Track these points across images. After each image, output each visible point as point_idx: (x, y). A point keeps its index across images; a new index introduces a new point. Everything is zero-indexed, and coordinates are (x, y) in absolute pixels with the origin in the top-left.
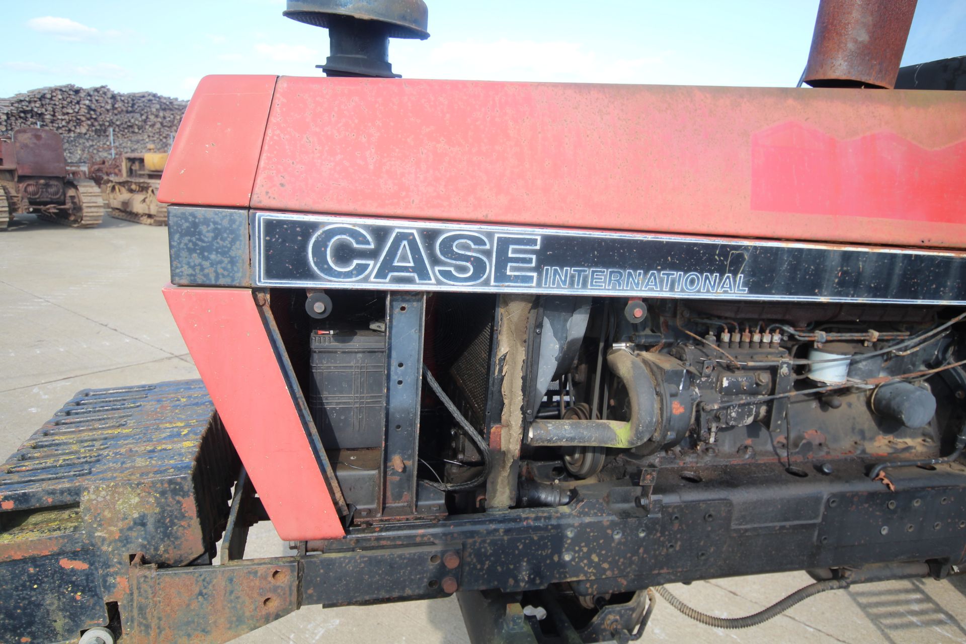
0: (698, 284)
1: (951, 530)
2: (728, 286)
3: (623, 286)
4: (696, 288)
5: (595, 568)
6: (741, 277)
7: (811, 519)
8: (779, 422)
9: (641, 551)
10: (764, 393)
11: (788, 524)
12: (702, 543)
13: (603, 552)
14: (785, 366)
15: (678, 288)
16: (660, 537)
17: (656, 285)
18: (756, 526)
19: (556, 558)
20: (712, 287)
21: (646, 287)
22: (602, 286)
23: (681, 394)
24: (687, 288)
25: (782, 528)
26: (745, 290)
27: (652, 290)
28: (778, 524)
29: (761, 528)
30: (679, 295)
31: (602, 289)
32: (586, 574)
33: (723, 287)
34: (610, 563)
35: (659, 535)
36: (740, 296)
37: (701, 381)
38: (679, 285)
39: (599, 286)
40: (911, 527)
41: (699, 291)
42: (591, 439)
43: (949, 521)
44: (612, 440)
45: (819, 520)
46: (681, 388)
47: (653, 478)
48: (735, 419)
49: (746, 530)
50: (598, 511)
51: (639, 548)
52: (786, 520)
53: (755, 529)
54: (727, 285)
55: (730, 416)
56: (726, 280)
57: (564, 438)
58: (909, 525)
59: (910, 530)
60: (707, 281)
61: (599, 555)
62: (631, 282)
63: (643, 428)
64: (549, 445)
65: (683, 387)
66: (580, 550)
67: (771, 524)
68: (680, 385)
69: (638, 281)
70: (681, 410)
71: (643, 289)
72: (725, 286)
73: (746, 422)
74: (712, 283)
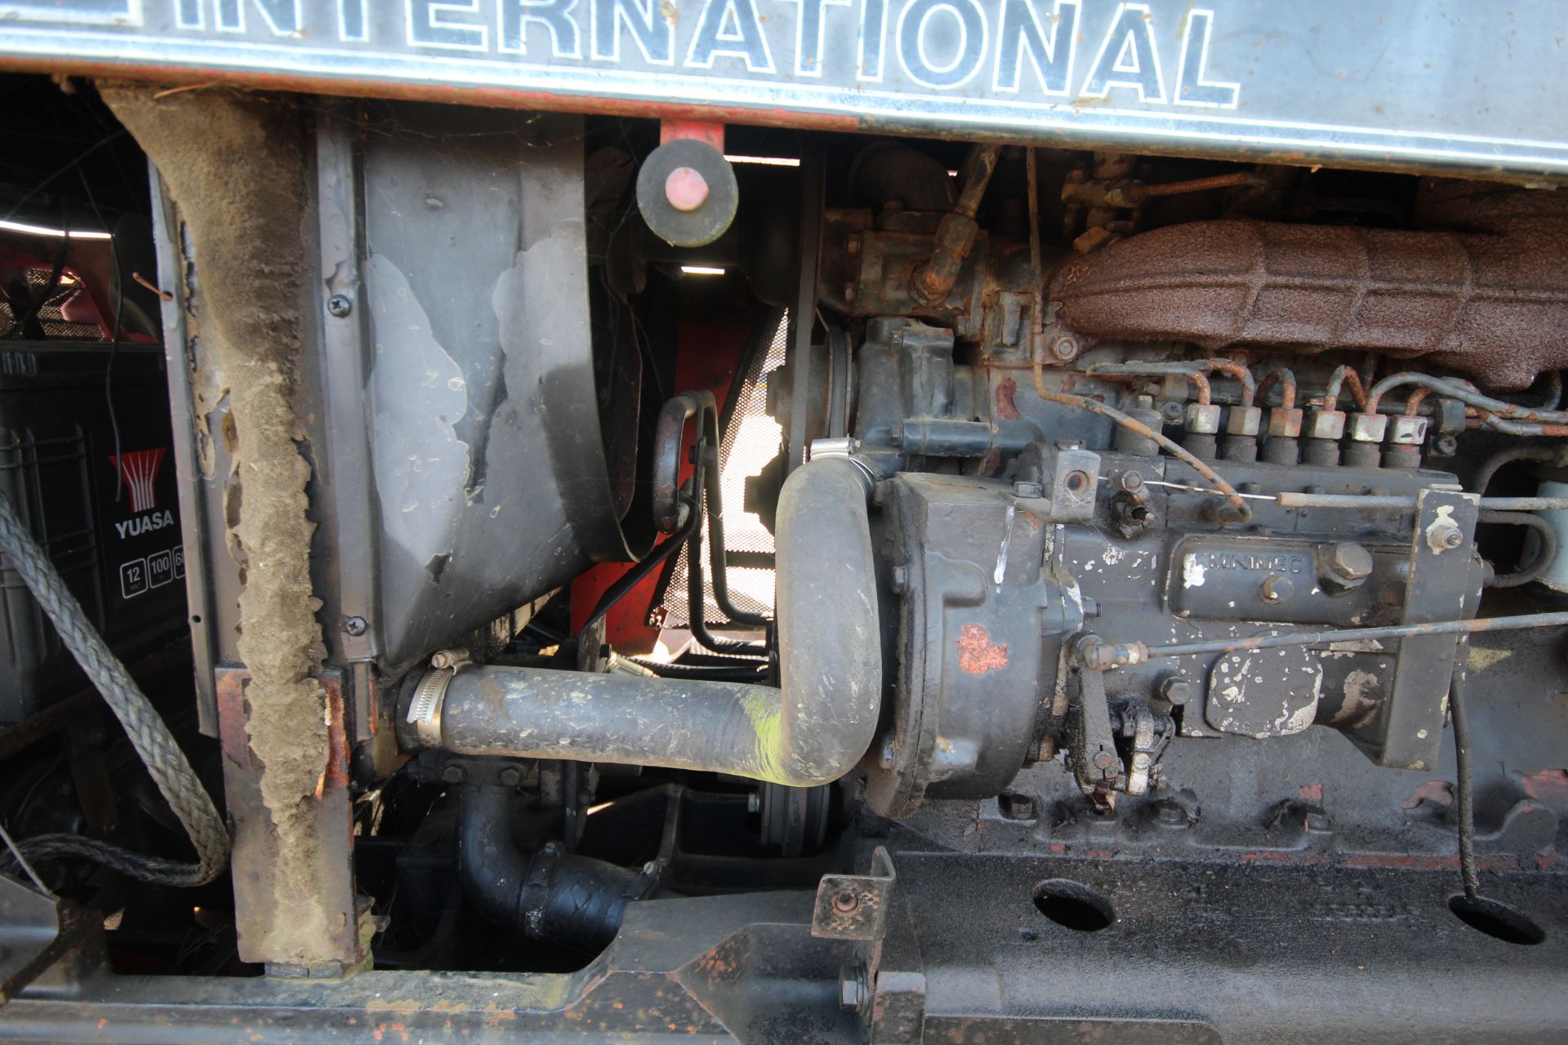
0: (973, 50)
2: (1136, 69)
3: (586, 46)
4: (965, 67)
6: (1199, 22)
8: (1422, 735)
10: (1356, 620)
14: (1444, 511)
15: (869, 69)
17: (751, 43)
20: (1047, 69)
21: (702, 53)
22: (475, 38)
23: (999, 600)
24: (919, 71)
26: (1223, 96)
27: (734, 69)
30: (882, 102)
31: (479, 56)
33: (1105, 71)
36: (1200, 126)
37: (1100, 563)
38: (872, 47)
39: (463, 37)
41: (980, 90)
42: (665, 746)
44: (743, 755)
46: (999, 575)
47: (868, 915)
48: (1239, 709)
50: (666, 1012)
54: (1127, 62)
55: (1221, 698)
56: (1120, 33)
57: (560, 736)
60: (1023, 39)
62: (623, 26)
63: (810, 715)
64: (510, 752)
65: (1006, 574)
68: (993, 568)
69: (658, 18)
70: (994, 660)
71: (689, 63)
72: (1118, 67)
73: (1284, 725)
74: (1050, 50)
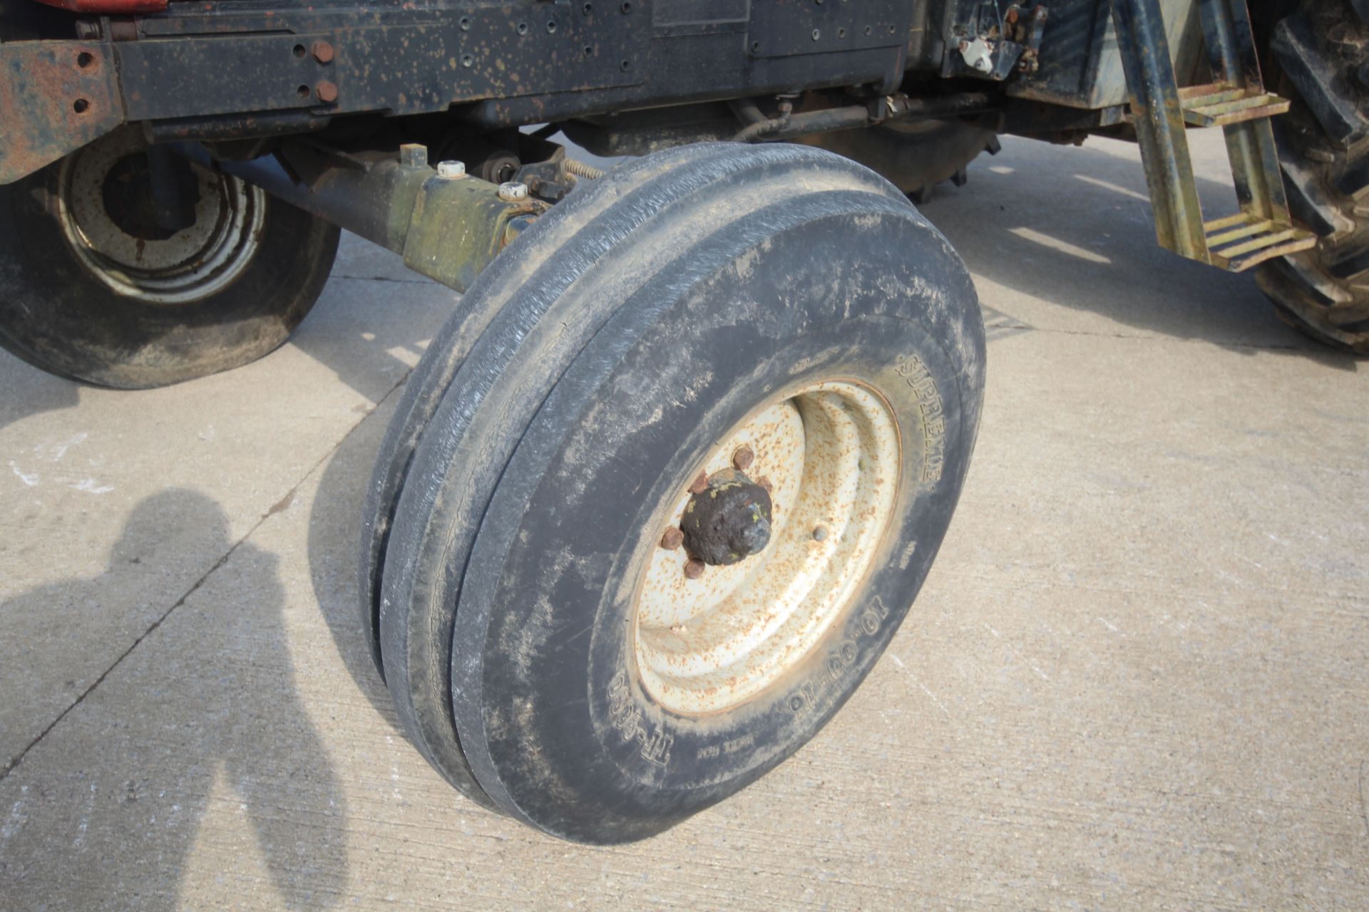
1: (881, 37)
5: (503, 80)
7: (739, 17)
9: (554, 56)
11: (714, 22)
12: (623, 47)
13: (510, 56)
16: (573, 35)
18: (680, 23)
19: (453, 63)
25: (709, 27)
28: (704, 23)
29: (685, 27)
32: (493, 88)
34: (520, 74)
35: (571, 32)
40: (842, 31)
43: (879, 24)
45: (747, 19)
49: (670, 30)
51: (551, 53)
52: (712, 17)
53: (679, 28)
58: (840, 29)
59: (842, 36)
61: (505, 61)
66: (481, 53)
67: (695, 22)
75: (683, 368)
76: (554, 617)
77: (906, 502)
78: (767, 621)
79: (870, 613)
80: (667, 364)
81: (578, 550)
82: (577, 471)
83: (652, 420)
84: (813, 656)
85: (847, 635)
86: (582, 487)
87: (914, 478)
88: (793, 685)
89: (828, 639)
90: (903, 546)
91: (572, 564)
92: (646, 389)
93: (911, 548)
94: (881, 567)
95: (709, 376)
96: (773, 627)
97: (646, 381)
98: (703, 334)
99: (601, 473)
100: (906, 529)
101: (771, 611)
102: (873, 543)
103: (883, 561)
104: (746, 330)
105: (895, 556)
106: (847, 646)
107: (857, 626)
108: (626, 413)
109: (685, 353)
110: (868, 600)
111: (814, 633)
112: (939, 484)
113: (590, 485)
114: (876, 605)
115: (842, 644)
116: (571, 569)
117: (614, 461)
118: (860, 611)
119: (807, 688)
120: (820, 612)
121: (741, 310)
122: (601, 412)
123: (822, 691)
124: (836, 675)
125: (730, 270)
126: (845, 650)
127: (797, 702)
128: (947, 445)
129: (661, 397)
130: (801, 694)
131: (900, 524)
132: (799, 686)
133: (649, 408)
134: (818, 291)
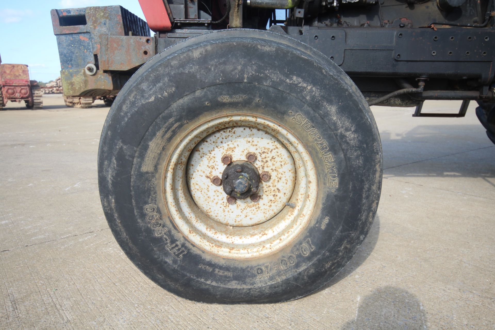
1: (477, 57)
12: (331, 51)
40: (450, 53)
42: (277, 3)
45: (394, 44)
59: (450, 55)
75: (164, 84)
76: (117, 166)
77: (322, 195)
78: (263, 235)
79: (305, 245)
80: (159, 82)
81: (124, 142)
82: (126, 113)
83: (151, 100)
84: (274, 255)
85: (292, 252)
86: (126, 119)
87: (325, 184)
88: (261, 263)
89: (282, 250)
90: (322, 218)
91: (122, 147)
92: (151, 89)
93: (326, 220)
94: (312, 225)
95: (174, 89)
96: (264, 238)
97: (151, 87)
98: (174, 74)
99: (132, 115)
100: (324, 209)
101: (266, 232)
102: (309, 213)
103: (313, 222)
104: (192, 76)
105: (319, 221)
106: (291, 256)
107: (298, 249)
108: (143, 96)
109: (166, 79)
110: (304, 239)
111: (277, 245)
112: (338, 190)
113: (129, 119)
114: (308, 242)
115: (289, 255)
116: (121, 148)
117: (137, 112)
118: (301, 243)
119: (267, 267)
120: (282, 237)
121: (191, 68)
122: (136, 95)
123: (274, 271)
124: (282, 267)
125: (190, 54)
126: (290, 257)
127: (260, 271)
128: (339, 170)
129: (155, 93)
130: (263, 268)
131: (321, 206)
132: (263, 264)
133: (150, 96)
134: (229, 68)
